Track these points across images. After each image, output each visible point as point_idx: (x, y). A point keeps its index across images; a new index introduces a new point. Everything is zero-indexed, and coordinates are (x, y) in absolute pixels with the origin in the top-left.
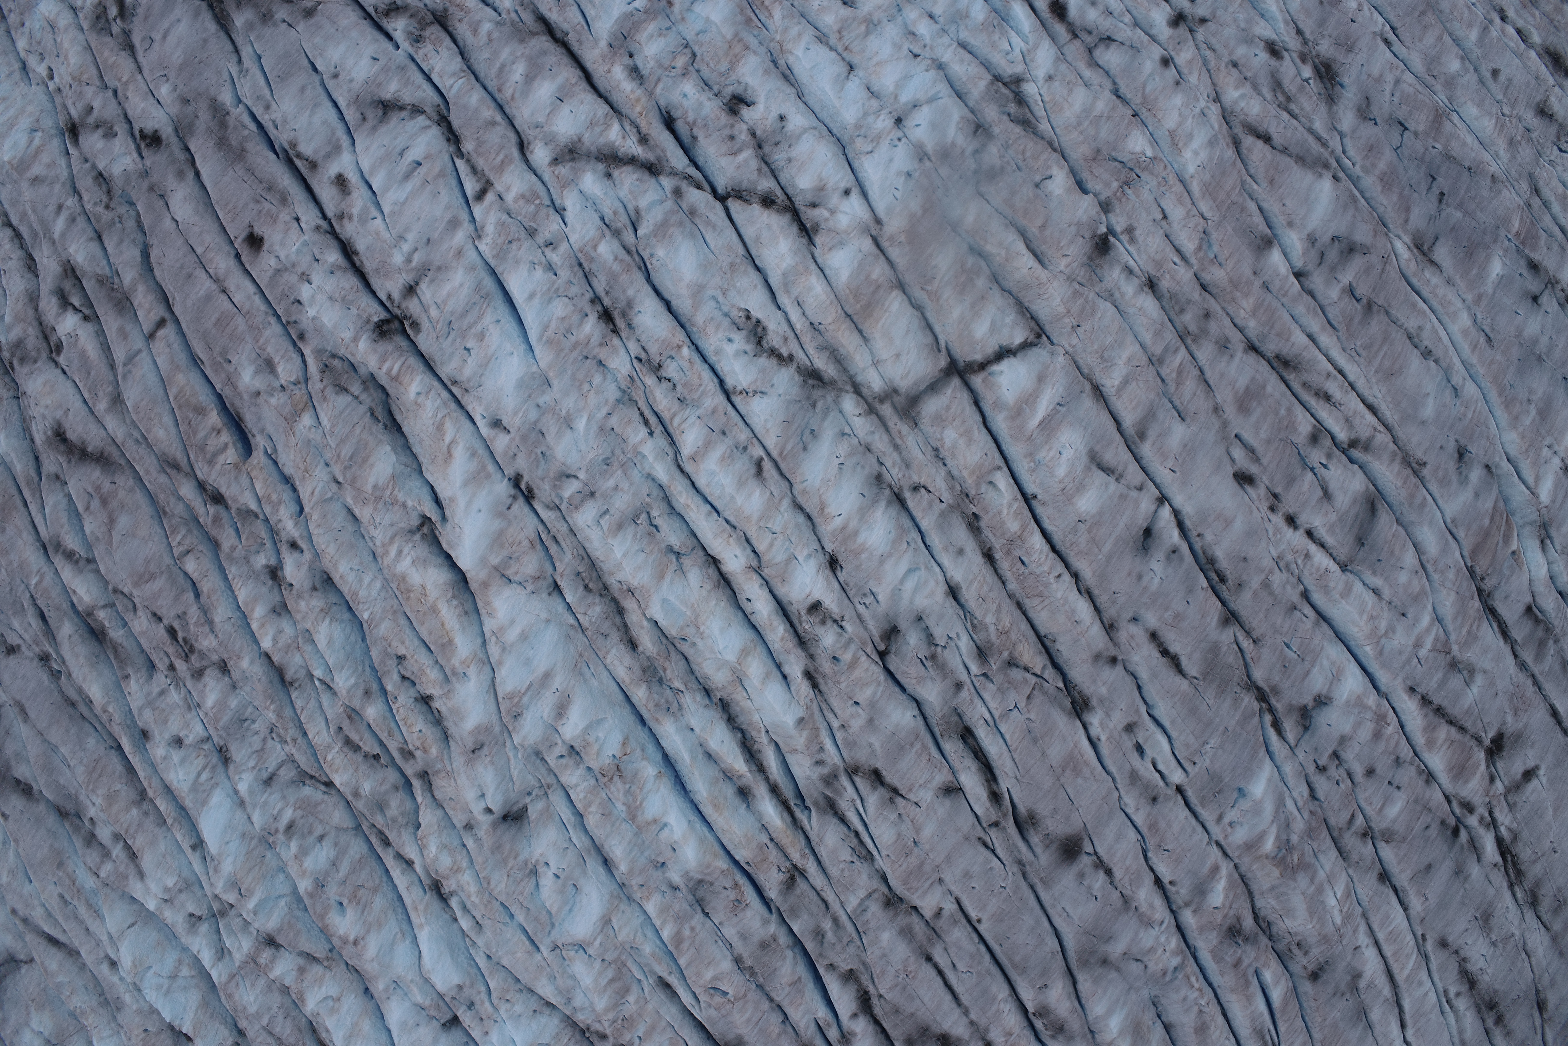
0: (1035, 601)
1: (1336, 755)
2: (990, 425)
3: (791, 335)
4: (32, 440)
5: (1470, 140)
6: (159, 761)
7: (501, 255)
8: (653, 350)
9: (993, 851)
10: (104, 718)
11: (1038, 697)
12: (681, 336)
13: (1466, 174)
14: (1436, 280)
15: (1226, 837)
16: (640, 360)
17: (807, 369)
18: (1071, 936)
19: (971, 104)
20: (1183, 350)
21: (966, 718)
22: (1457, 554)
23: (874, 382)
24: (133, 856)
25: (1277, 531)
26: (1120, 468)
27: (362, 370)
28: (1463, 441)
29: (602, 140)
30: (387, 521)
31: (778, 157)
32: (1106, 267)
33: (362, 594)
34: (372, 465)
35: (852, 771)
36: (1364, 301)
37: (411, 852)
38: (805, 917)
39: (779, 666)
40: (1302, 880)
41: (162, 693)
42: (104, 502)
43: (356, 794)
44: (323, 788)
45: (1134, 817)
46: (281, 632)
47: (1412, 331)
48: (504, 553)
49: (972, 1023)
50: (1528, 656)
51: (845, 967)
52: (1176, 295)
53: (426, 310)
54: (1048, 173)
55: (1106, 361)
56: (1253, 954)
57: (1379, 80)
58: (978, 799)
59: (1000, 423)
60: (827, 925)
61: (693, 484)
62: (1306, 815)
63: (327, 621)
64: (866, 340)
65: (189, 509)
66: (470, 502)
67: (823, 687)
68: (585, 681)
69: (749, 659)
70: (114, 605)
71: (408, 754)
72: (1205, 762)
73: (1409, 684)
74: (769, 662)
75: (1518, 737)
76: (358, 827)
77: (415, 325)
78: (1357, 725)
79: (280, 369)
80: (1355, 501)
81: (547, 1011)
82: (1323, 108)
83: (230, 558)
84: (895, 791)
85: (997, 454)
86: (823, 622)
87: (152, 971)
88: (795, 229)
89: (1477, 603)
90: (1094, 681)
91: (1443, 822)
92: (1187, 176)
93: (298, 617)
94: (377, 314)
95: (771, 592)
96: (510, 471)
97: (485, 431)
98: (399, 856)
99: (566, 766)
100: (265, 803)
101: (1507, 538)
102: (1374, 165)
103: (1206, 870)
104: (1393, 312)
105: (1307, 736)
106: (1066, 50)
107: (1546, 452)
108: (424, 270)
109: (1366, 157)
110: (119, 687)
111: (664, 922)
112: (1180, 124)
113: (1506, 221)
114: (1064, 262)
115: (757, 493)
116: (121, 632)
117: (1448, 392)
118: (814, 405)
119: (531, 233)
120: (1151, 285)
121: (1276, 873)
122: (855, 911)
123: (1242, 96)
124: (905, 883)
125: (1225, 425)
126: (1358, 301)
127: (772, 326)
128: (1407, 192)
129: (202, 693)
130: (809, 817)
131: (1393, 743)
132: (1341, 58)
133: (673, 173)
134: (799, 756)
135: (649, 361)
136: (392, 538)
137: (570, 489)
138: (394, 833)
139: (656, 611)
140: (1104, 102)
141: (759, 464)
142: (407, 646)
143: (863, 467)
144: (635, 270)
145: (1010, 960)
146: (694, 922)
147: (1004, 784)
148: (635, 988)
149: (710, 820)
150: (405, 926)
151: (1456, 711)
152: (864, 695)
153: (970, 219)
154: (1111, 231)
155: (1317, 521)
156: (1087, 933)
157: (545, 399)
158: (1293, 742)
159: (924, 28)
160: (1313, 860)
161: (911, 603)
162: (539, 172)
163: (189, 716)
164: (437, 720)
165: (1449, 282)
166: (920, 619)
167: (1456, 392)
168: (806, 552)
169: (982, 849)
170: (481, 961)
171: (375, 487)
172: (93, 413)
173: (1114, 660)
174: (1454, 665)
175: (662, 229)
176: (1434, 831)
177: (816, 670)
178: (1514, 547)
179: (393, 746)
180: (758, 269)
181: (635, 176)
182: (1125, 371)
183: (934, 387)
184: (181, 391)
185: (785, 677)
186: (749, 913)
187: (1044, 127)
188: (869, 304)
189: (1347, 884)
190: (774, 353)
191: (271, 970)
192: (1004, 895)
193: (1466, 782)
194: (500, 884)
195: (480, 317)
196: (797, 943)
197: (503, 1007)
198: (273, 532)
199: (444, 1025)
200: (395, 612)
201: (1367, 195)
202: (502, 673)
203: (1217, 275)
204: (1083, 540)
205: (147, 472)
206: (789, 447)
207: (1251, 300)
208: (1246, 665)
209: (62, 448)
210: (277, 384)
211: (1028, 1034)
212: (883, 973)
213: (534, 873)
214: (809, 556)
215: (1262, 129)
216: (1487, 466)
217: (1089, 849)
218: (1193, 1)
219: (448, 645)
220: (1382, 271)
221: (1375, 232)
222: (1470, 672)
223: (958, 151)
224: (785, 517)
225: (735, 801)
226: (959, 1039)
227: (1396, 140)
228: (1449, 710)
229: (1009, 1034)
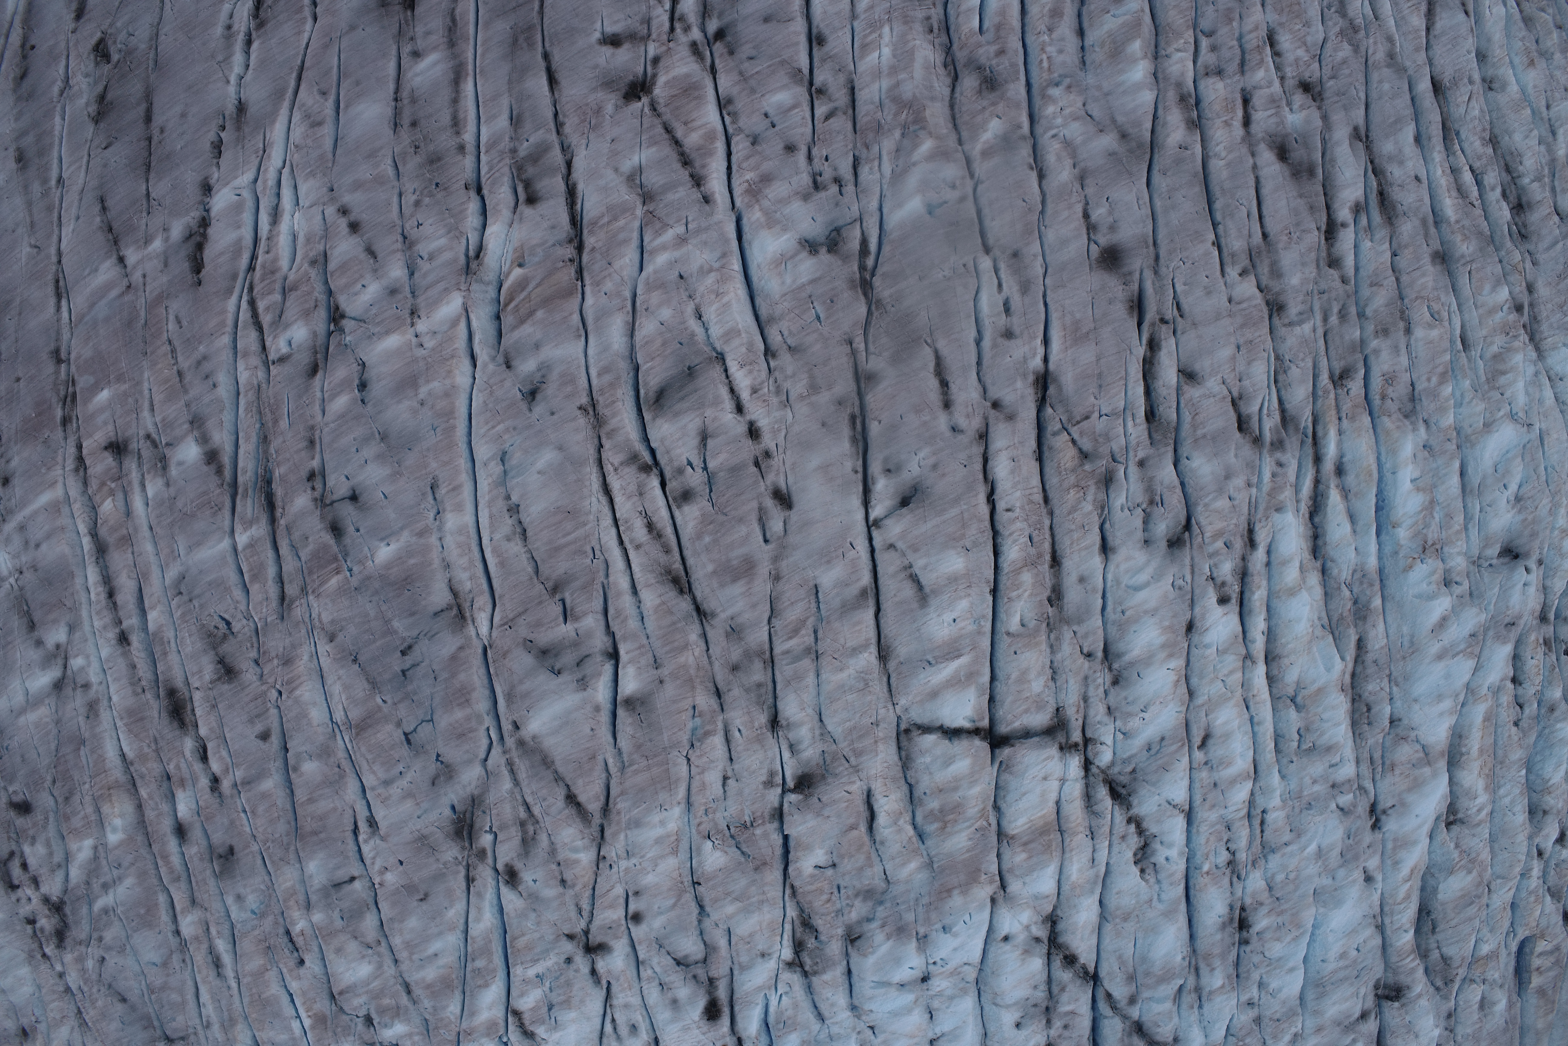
1: (817, 186)
3: (1116, 840)
5: (336, 689)
8: (1226, 880)
9: (1176, 299)
11: (1078, 412)
13: (362, 658)
14: (461, 576)
15: (963, 178)
16: (1239, 878)
17: (1121, 804)
18: (1140, 177)
19: (845, 964)
21: (1147, 430)
22: (589, 301)
23: (1076, 765)
25: (775, 432)
26: (903, 575)
28: (523, 406)
30: (1476, 840)
31: (1041, 995)
32: (814, 763)
33: (1517, 791)
34: (1459, 890)
35: (1257, 441)
36: (558, 597)
38: (1347, 338)
40: (906, 91)
45: (1039, 251)
47: (518, 539)
48: (1417, 772)
50: (556, 156)
51: (1334, 274)
52: (758, 703)
53: (1365, 997)
54: (817, 872)
55: (863, 678)
56: (981, 51)
57: (408, 795)
58: (1168, 354)
60: (1334, 319)
62: (876, 148)
63: (1550, 783)
64: (1058, 804)
66: (1420, 827)
67: (1247, 529)
68: (1412, 636)
69: (1289, 587)
71: (1547, 644)
72: (954, 261)
73: (707, 207)
74: (1275, 575)
77: (1376, 987)
78: (784, 201)
79: (1478, 998)
80: (677, 414)
81: (1552, 374)
82: (491, 798)
84: (1234, 403)
86: (1223, 584)
88: (1061, 926)
89: (590, 241)
90: (1022, 397)
91: (731, 53)
92: (683, 806)
94: (1391, 1008)
95: (1245, 633)
96: (1378, 835)
97: (1379, 879)
99: (1457, 574)
101: (522, 284)
102: (468, 719)
103: (995, 160)
104: (530, 570)
105: (841, 223)
106: (728, 972)
107: (429, 343)
108: (1349, 1028)
109: (472, 730)
111: (1447, 400)
112: (662, 857)
113: (342, 591)
114: (854, 787)
115: (1219, 722)
117: (513, 462)
118: (1134, 771)
119: (1258, 1020)
120: (774, 723)
121: (928, 113)
122: (1308, 319)
123: (576, 850)
124: (1260, 318)
125: (776, 559)
126: (563, 601)
127: (1129, 855)
128: (444, 675)
131: (752, 161)
132: (439, 835)
133: (1125, 1017)
135: (1233, 872)
136: (1478, 825)
137: (1345, 800)
139: (1338, 665)
140: (723, 911)
141: (1203, 745)
142: (1508, 733)
143: (1125, 699)
146: (1425, 384)
147: (1141, 351)
148: (1488, 356)
151: (667, 150)
152: (1224, 503)
153: (913, 865)
154: (786, 791)
155: (726, 418)
156: (1130, 174)
157: (1326, 881)
158: (857, 225)
160: (886, 102)
161: (1149, 561)
164: (1517, 660)
165: (447, 567)
166: (1146, 542)
167: (503, 458)
168: (1208, 652)
169: (1185, 306)
171: (1470, 872)
173: (996, 405)
174: (647, 197)
175: (1165, 977)
176: (746, 50)
177: (1246, 546)
178: (517, 272)
181: (1159, 1030)
182: (852, 661)
183: (1027, 734)
186: (1386, 368)
187: (792, 912)
188: (1042, 834)
189: (862, 57)
190: (1140, 831)
192: (1184, 254)
193: (687, 76)
194: (1544, 504)
195: (1334, 972)
200: (1501, 763)
201: (489, 693)
202: (1466, 677)
203: (704, 700)
206: (1174, 747)
207: (682, 659)
212: (1309, 250)
213: (1518, 499)
214: (1207, 646)
215: (571, 811)
216: (509, 367)
217: (1094, 248)
218: (569, 960)
219: (1487, 719)
220: (520, 615)
221: (505, 655)
222: (634, 178)
223: (887, 929)
224: (1207, 690)
225: (1348, 467)
226: (1271, 148)
227: (425, 731)
228: (674, 156)
229: (1227, 124)
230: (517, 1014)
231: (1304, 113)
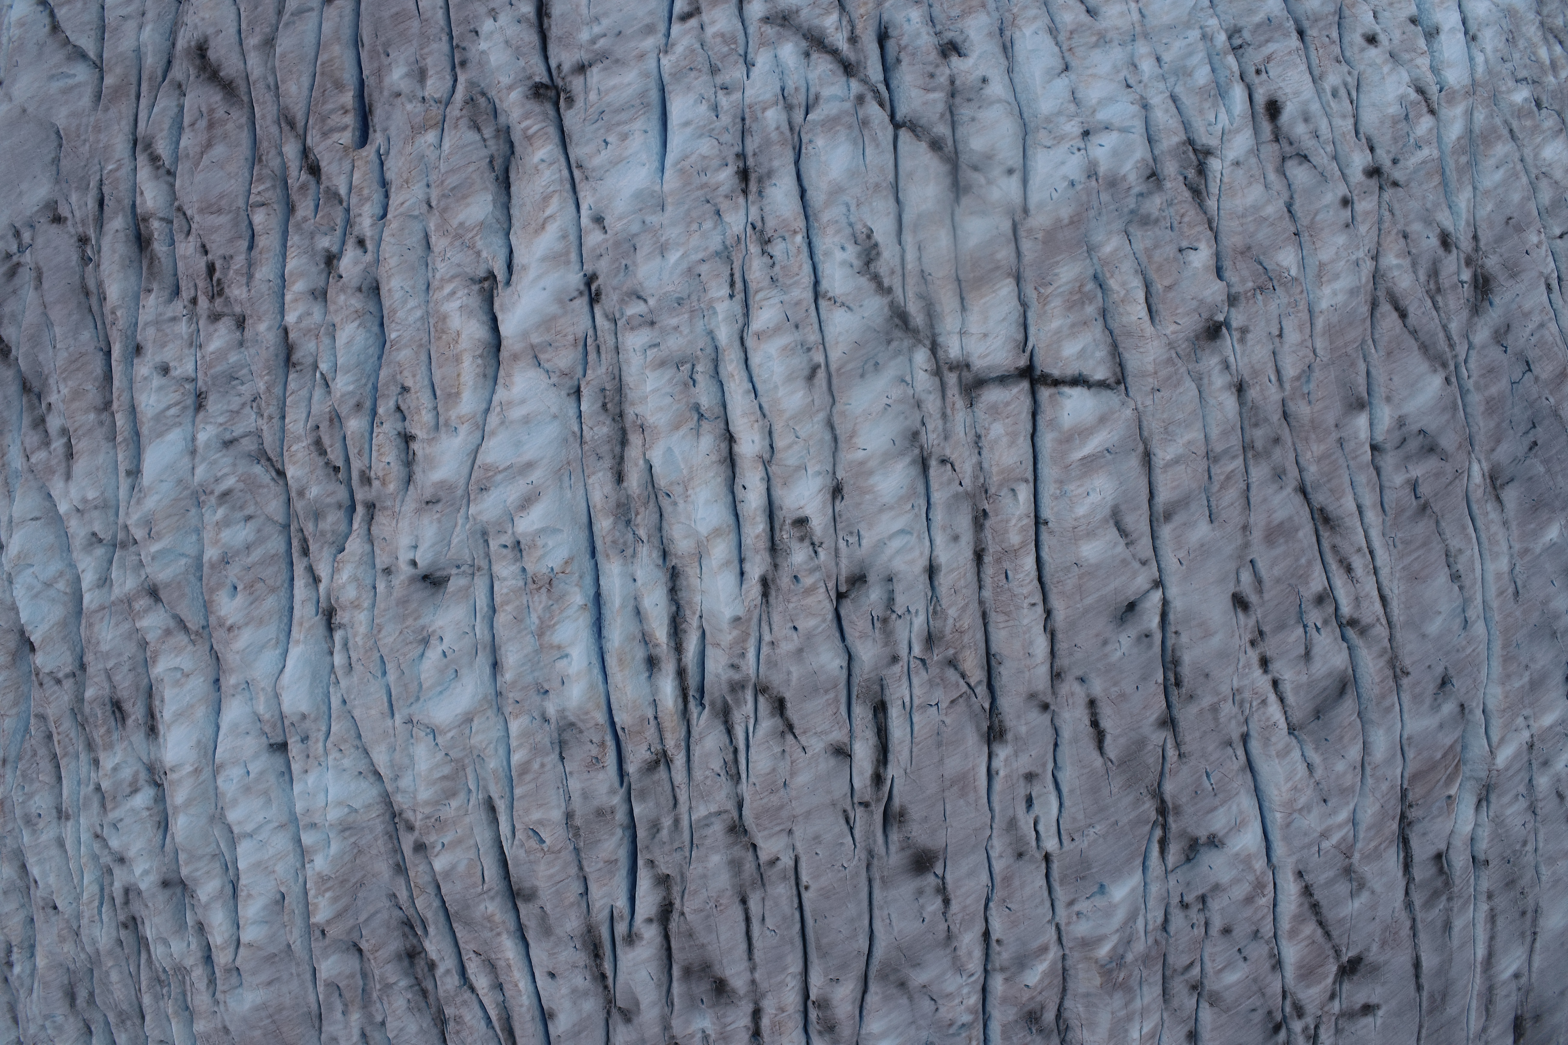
0: (1001, 618)
1: (1203, 899)
2: (1037, 439)
3: (898, 269)
4: (174, 45)
6: (139, 379)
7: (677, 76)
8: (771, 223)
9: (851, 829)
10: (109, 318)
11: (961, 706)
12: (801, 224)
13: (1565, 437)
14: (1494, 515)
15: (1068, 924)
16: (754, 228)
17: (898, 307)
18: (883, 944)
19: (1156, 152)
20: (1240, 461)
21: (887, 692)
22: (1399, 771)
23: (953, 349)
24: (70, 454)
25: (1248, 665)
26: (1135, 536)
27: (502, 119)
28: (1451, 672)
29: (816, 22)
30: (455, 260)
31: (965, 112)
32: (1207, 352)
33: (400, 314)
34: (468, 205)
35: (761, 689)
36: (1422, 501)
37: (323, 570)
38: (651, 804)
39: (741, 561)
40: (1118, 1000)
41: (174, 319)
42: (211, 125)
43: (301, 494)
44: (274, 474)
45: (994, 863)
46: (309, 314)
47: (1453, 551)
48: (547, 337)
49: (753, 982)
50: (1418, 899)
51: (664, 869)
52: (1257, 408)
53: (586, 91)
54: (1196, 245)
55: (1168, 434)
57: (1526, 316)
58: (862, 773)
59: (1047, 440)
60: (667, 822)
61: (746, 360)
62: (1150, 941)
63: (356, 323)
64: (964, 309)
65: (284, 167)
66: (539, 277)
67: (772, 600)
68: (561, 487)
69: (719, 540)
70: (172, 222)
71: (366, 480)
72: (1082, 843)
73: (1301, 867)
74: (735, 553)
75: (1375, 969)
76: (287, 527)
77: (570, 101)
78: (1236, 881)
79: (429, 82)
80: (1330, 674)
81: (372, 778)
82: (1465, 314)
83: (298, 227)
84: (790, 727)
85: (1031, 468)
86: (802, 539)
87: (32, 570)
88: (948, 181)
89: (1395, 826)
90: (1019, 717)
91: (1270, 1013)
92: (1317, 310)
93: (332, 308)
94: (541, 76)
95: (768, 489)
96: (589, 268)
97: (585, 221)
98: (310, 569)
99: (505, 557)
100: (215, 462)
101: (1450, 780)
102: (1487, 386)
103: (1035, 945)
104: (1443, 524)
105: (1186, 867)
106: (1263, 149)
107: (1520, 721)
108: (603, 56)
109: (1483, 376)
110: (137, 298)
111: (520, 746)
112: (1333, 261)
114: (1173, 327)
115: (800, 394)
116: (165, 249)
117: (1459, 621)
118: (889, 342)
119: (714, 70)
120: (1240, 389)
121: (1098, 981)
122: (699, 821)
123: (1399, 266)
124: (757, 817)
125: (1246, 545)
126: (1416, 498)
127: (886, 255)
128: (1505, 425)
129: (210, 336)
130: (700, 714)
131: (1260, 915)
132: (1501, 279)
133: (865, 81)
134: (719, 652)
135: (762, 231)
136: (453, 277)
137: (635, 309)
138: (318, 545)
139: (656, 456)
140: (1274, 208)
141: (814, 369)
142: (416, 381)
143: (906, 418)
144: (790, 147)
145: (818, 940)
146: (547, 760)
147: (892, 771)
148: (462, 796)
149: (609, 671)
150: (282, 637)
151: (1330, 915)
152: (806, 624)
153: (1108, 249)
154: (1227, 324)
155: (1288, 675)
156: (899, 948)
157: (653, 219)
158: (1170, 866)
159: (1147, 66)
160: (1136, 987)
161: (890, 560)
162: (747, 23)
163: (186, 351)
164: (409, 461)
165: (1505, 523)
166: (890, 580)
167: (1466, 624)
168: (817, 468)
169: (842, 822)
170: (335, 702)
171: (461, 224)
172: (241, 44)
173: (1045, 707)
174: (1348, 871)
175: (831, 124)
176: (1258, 1017)
177: (774, 580)
178: (1452, 792)
179: (357, 465)
180: (897, 200)
181: (830, 66)
182: (1180, 451)
183: (1003, 380)
184: (331, 60)
185: (742, 574)
186: (601, 776)
187: (1211, 204)
188: (982, 278)
189: (1156, 1026)
190: (876, 278)
191: (141, 618)
192: (842, 875)
193: (1308, 987)
194: (389, 637)
195: (632, 120)
196: (632, 826)
197: (334, 754)
198: (349, 223)
199: (271, 745)
200: (421, 346)
201: (1469, 410)
202: (490, 444)
203: (1302, 410)
204: (1070, 583)
205: (263, 117)
206: (849, 367)
207: (1322, 447)
208: (1162, 774)
209: (198, 62)
210: (420, 94)
211: (799, 1018)
212: (696, 892)
213: (425, 642)
214: (819, 473)
215: (1403, 303)
216: (1462, 706)
217: (939, 870)
218: (1395, 161)
219: (454, 396)
220: (1451, 483)
221: (1460, 446)
222: (1360, 885)
223: (1126, 185)
224: (814, 428)
225: (641, 666)
226: (734, 991)
227: (1516, 376)
228: (1324, 911)
229: (782, 1010)
230: (1432, 112)
231: (690, 1031)
